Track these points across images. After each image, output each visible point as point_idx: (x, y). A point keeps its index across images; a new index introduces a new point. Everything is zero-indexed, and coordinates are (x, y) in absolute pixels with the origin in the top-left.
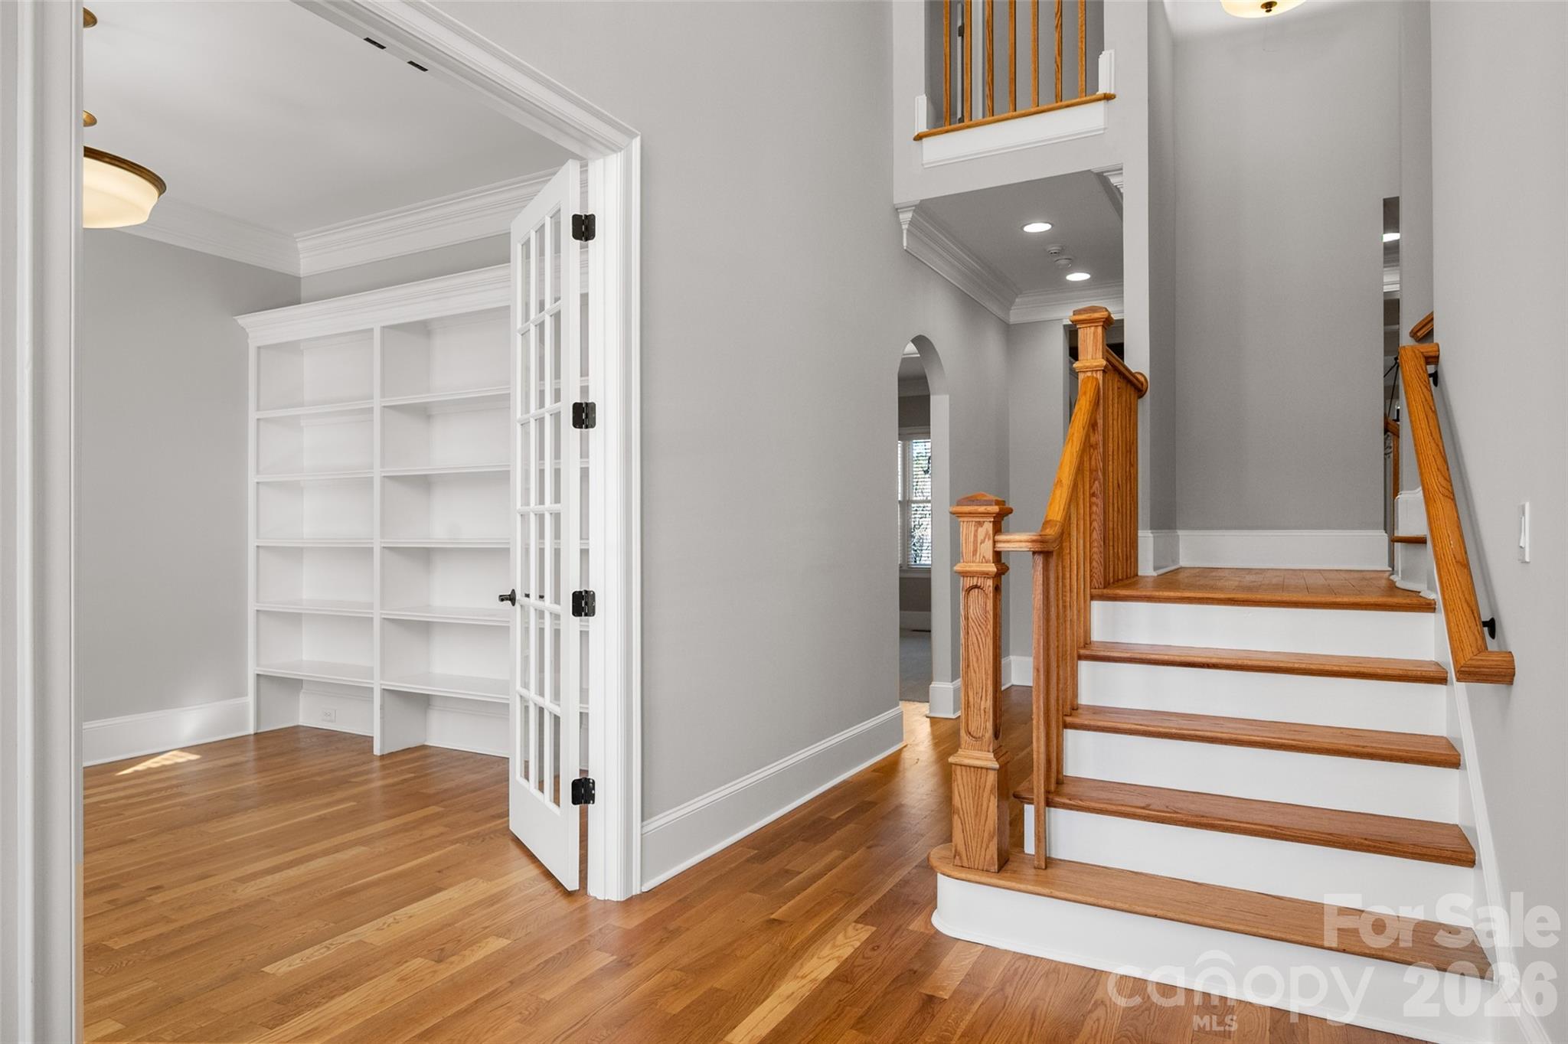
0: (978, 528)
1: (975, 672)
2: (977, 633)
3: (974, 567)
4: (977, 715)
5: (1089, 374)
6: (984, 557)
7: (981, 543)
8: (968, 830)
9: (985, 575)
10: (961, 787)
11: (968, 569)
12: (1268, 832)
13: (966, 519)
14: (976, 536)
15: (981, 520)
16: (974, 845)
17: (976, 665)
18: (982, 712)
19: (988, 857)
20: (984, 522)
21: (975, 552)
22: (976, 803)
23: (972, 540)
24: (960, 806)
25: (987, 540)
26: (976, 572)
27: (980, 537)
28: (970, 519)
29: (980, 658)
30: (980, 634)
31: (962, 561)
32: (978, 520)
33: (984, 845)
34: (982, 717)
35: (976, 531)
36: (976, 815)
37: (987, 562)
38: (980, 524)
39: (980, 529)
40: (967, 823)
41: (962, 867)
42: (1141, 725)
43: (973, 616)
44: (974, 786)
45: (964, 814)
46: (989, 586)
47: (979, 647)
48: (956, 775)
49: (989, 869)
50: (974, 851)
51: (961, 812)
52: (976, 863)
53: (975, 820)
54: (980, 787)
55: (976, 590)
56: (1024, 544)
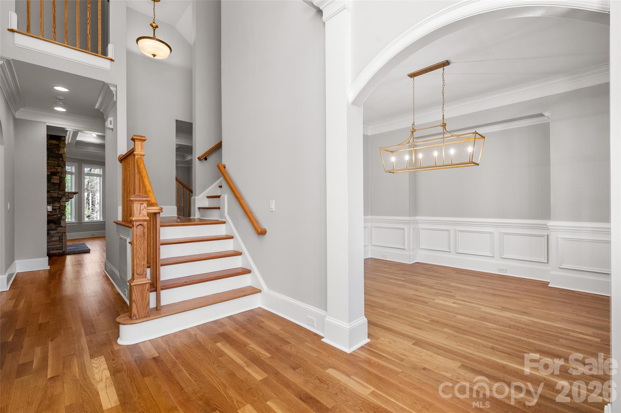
0: (141, 205)
1: (140, 253)
2: (140, 240)
3: (141, 218)
4: (140, 267)
5: (139, 156)
6: (144, 215)
7: (142, 210)
8: (139, 306)
9: (145, 221)
10: (136, 293)
11: (138, 219)
12: (216, 278)
13: (137, 202)
14: (140, 208)
15: (143, 202)
16: (141, 310)
17: (140, 251)
18: (142, 266)
19: (146, 312)
20: (144, 203)
21: (140, 213)
22: (142, 296)
23: (139, 209)
24: (135, 299)
25: (145, 209)
26: (142, 220)
27: (142, 208)
28: (138, 202)
29: (141, 248)
30: (141, 240)
31: (135, 216)
32: (141, 202)
33: (145, 309)
34: (142, 267)
35: (140, 206)
36: (142, 300)
37: (145, 216)
38: (142, 204)
39: (142, 206)
40: (138, 304)
41: (136, 319)
42: (175, 261)
43: (139, 235)
44: (141, 291)
45: (137, 301)
46: (146, 224)
47: (141, 244)
48: (133, 289)
49: (146, 316)
50: (141, 312)
51: (136, 301)
52: (142, 315)
53: (141, 302)
54: (143, 290)
55: (140, 226)
56: (157, 210)
